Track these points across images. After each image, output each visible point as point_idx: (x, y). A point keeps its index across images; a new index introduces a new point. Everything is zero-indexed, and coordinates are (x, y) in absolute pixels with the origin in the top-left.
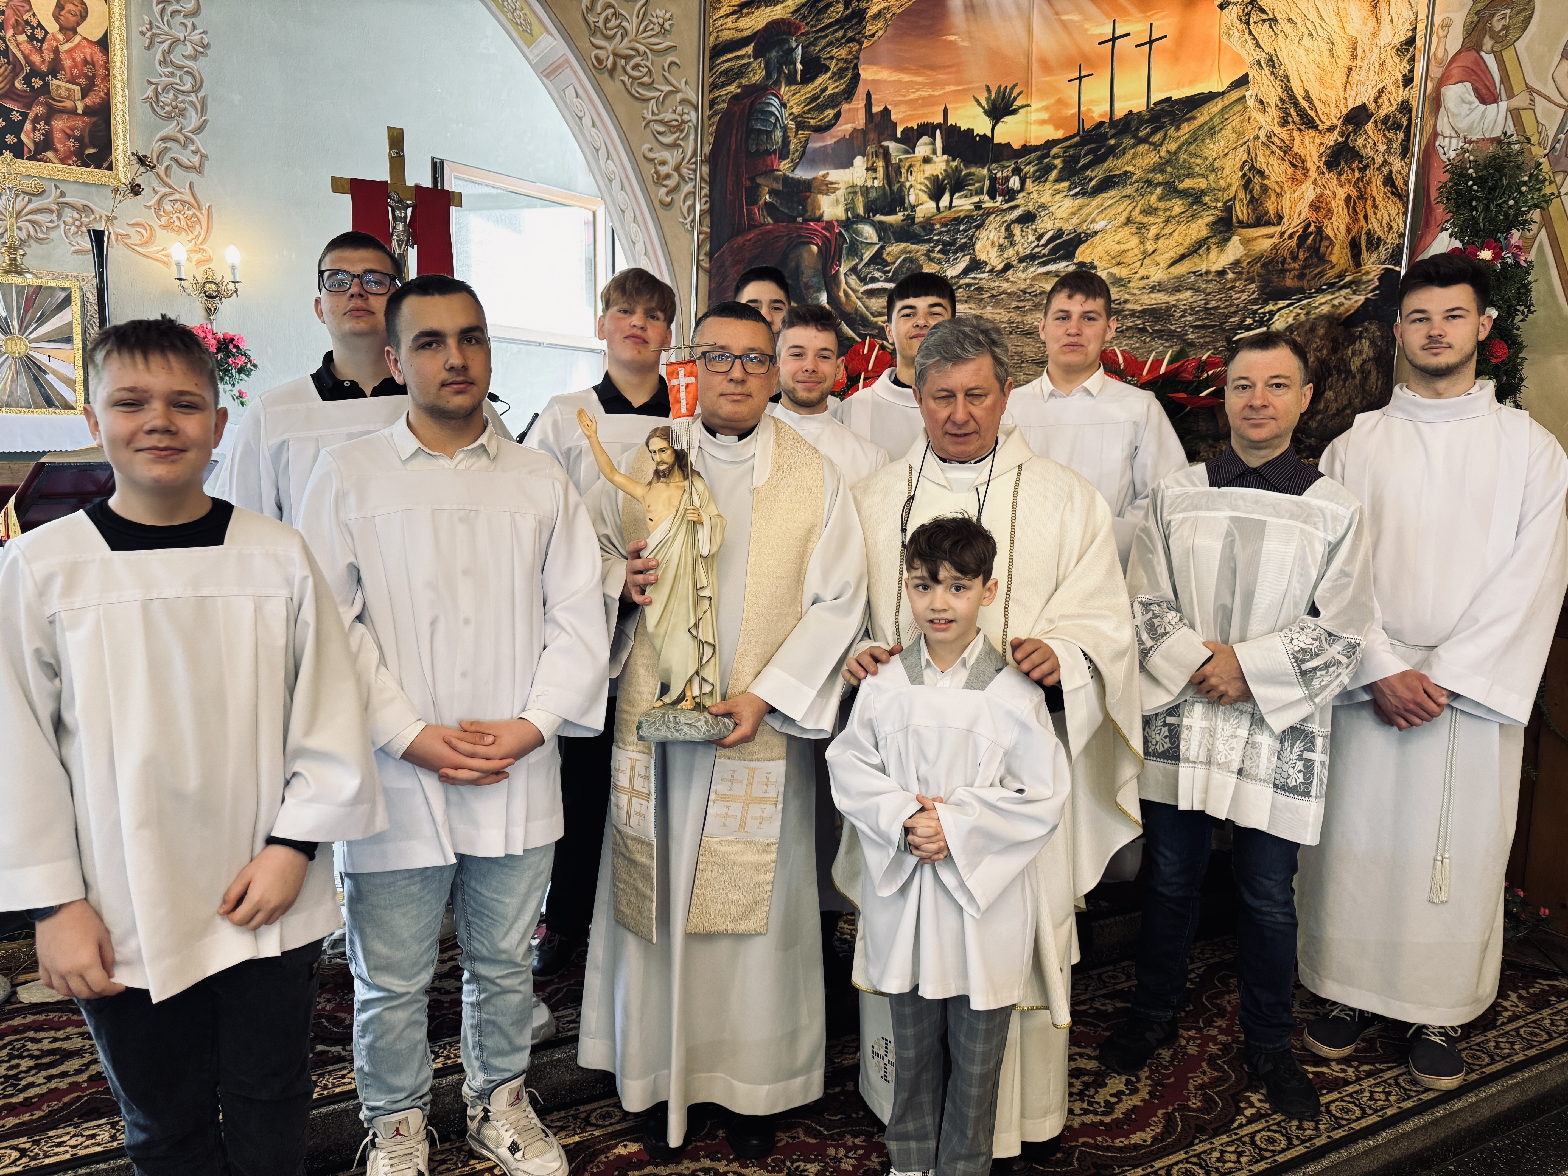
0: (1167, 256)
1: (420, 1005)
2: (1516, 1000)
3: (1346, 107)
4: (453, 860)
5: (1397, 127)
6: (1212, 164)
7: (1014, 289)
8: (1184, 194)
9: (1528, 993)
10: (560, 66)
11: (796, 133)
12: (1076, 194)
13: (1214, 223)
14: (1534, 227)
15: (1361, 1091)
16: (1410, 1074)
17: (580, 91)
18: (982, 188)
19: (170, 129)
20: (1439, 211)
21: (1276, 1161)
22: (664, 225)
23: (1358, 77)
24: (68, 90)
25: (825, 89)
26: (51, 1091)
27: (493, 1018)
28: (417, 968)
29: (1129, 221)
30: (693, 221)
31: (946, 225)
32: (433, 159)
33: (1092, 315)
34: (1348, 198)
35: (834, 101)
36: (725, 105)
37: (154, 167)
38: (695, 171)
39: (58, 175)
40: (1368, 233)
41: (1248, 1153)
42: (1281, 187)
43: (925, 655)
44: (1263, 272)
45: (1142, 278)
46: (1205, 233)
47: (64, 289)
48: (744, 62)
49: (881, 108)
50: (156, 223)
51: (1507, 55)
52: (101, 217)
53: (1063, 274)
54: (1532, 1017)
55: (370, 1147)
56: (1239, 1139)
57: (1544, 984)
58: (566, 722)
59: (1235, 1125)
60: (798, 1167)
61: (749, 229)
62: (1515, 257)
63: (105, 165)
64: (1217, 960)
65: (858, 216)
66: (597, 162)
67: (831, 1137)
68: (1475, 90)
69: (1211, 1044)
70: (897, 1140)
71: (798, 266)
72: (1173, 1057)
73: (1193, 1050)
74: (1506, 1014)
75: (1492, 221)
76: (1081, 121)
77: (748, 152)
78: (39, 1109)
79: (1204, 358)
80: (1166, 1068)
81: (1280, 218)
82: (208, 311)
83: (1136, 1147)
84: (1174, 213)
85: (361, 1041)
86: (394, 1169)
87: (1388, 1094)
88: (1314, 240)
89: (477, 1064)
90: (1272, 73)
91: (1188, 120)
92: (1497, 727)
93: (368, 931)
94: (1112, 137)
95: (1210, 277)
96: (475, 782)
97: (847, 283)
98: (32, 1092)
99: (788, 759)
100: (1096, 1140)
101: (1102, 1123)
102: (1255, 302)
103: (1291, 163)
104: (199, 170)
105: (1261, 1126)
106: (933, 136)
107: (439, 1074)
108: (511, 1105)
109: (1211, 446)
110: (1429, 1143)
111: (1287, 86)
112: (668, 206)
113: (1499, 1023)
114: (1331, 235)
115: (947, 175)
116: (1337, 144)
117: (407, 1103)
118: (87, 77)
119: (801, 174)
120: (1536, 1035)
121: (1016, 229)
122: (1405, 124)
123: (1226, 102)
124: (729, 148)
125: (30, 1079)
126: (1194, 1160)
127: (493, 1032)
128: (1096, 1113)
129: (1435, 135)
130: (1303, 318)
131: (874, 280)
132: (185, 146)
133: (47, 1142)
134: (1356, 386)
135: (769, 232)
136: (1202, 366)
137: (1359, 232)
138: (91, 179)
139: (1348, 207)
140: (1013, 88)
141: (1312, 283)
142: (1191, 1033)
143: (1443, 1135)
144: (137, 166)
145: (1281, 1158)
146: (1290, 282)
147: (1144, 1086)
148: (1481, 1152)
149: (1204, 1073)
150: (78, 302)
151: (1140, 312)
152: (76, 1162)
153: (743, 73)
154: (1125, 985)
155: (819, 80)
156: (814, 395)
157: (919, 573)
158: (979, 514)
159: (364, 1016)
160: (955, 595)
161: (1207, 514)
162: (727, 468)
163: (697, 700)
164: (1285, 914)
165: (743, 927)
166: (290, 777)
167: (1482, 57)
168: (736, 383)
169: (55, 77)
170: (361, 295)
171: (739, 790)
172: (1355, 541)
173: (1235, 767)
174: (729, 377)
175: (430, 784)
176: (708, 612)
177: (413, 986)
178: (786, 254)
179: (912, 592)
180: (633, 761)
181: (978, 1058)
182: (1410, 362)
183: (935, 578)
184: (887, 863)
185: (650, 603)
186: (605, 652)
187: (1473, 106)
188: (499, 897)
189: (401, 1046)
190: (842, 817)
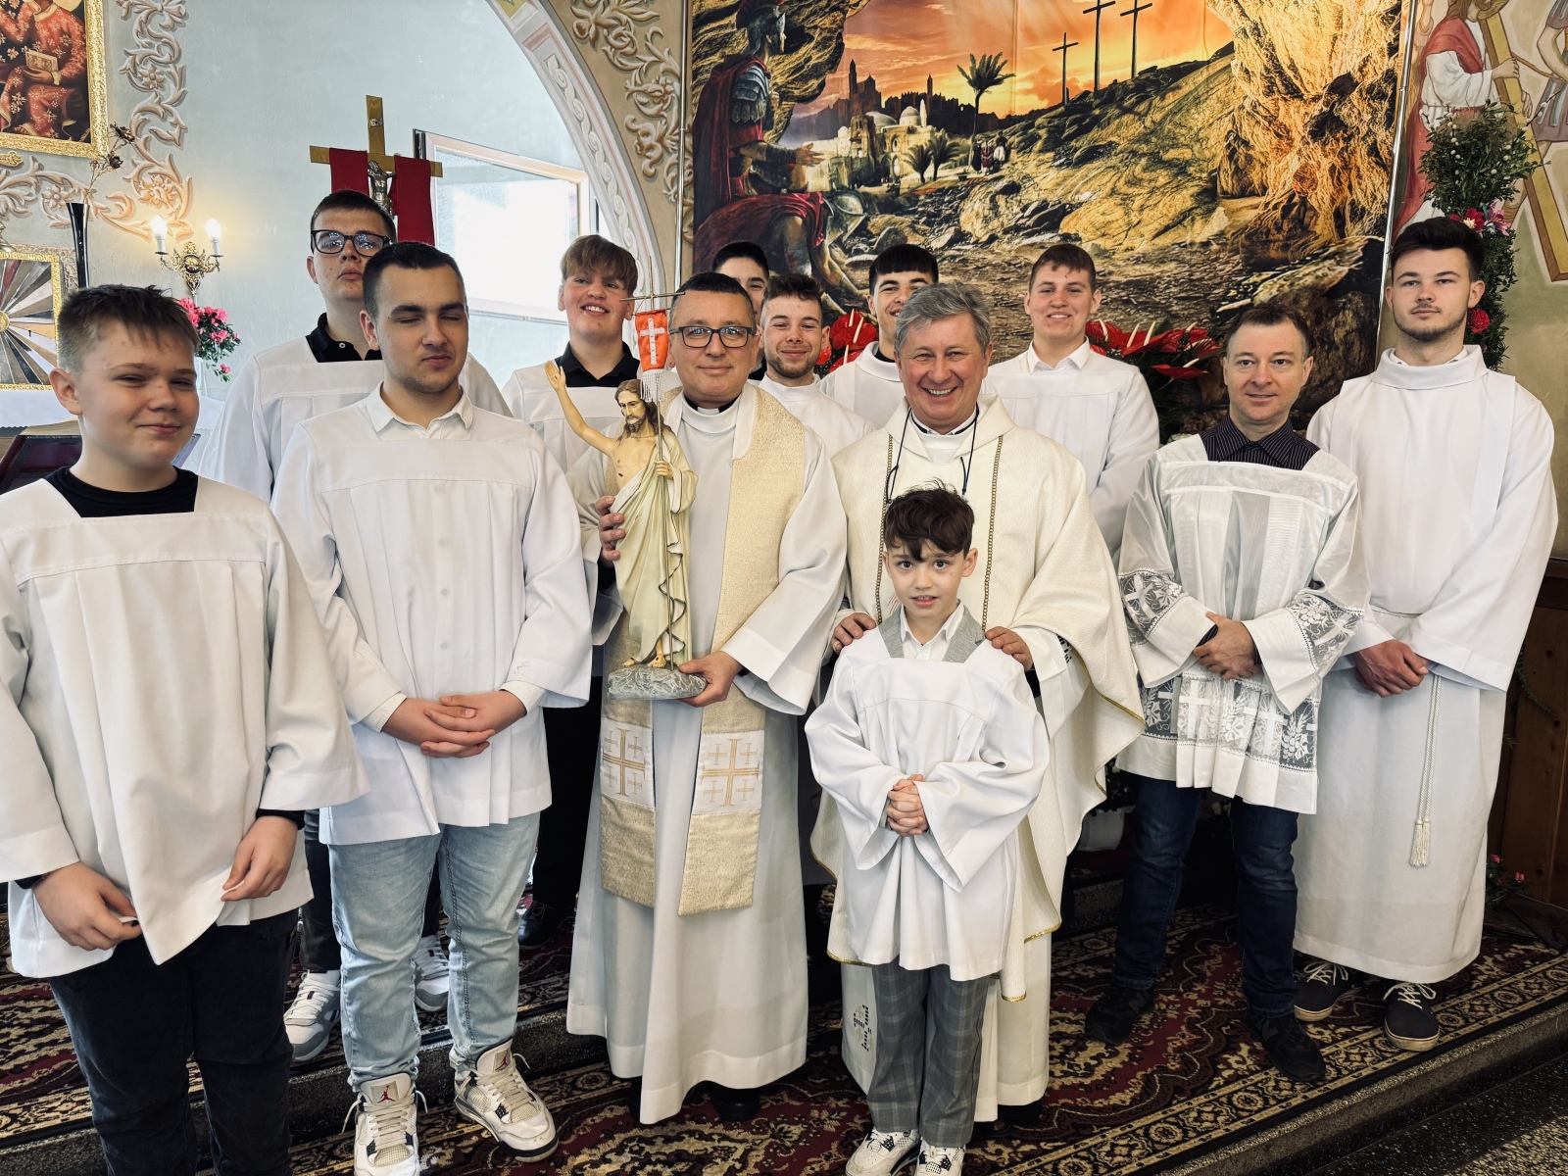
0: (1151, 227)
1: (407, 972)
2: (1491, 964)
3: (1331, 76)
4: (437, 831)
5: (1382, 96)
6: (1197, 134)
7: (999, 261)
8: (1169, 164)
9: (1504, 957)
10: (541, 36)
11: (780, 104)
12: (1061, 165)
13: (1199, 194)
14: (1515, 196)
15: (1337, 1053)
16: (1386, 1036)
17: (562, 61)
18: (967, 159)
19: (149, 100)
20: (1423, 181)
21: (1252, 1120)
22: (648, 197)
23: (1343, 46)
24: (44, 60)
25: (809, 59)
26: (41, 1058)
27: (480, 985)
28: (403, 937)
29: (1113, 192)
30: (677, 192)
31: (930, 196)
32: (415, 131)
33: (1077, 287)
34: (1333, 169)
35: (818, 71)
36: (709, 75)
37: (132, 140)
38: (678, 142)
39: (37, 148)
40: (1353, 203)
41: (1225, 1113)
42: (1266, 158)
43: (905, 627)
44: (1247, 243)
45: (1127, 250)
46: (1189, 204)
47: (43, 263)
48: (727, 31)
49: (865, 78)
50: (135, 196)
51: (1492, 23)
52: (79, 190)
53: (1049, 246)
54: (1508, 981)
55: (358, 1111)
56: (1217, 1100)
57: (1519, 948)
58: (549, 693)
59: (1213, 1086)
60: (782, 1128)
61: (733, 201)
62: (1497, 226)
63: (83, 138)
64: (1197, 927)
65: (843, 187)
66: (580, 132)
67: (815, 1100)
68: (1460, 59)
69: (1190, 1009)
70: (879, 1102)
71: (782, 238)
72: (1152, 1021)
73: (1172, 1014)
74: (1481, 978)
75: (1475, 190)
76: (1066, 91)
77: (732, 123)
78: (30, 1075)
79: (1189, 329)
80: (1146, 1031)
81: (1265, 189)
82: (189, 285)
83: (1115, 1107)
84: (1158, 184)
85: (349, 1008)
86: (382, 1133)
87: (1364, 1055)
88: (1298, 211)
89: (464, 1030)
90: (1258, 41)
91: (1173, 89)
92: (1477, 694)
93: (354, 900)
94: (1097, 106)
95: (1195, 249)
96: (457, 755)
97: (831, 255)
98: (21, 1060)
99: (765, 729)
100: (1075, 1101)
101: (1081, 1085)
102: (1239, 273)
103: (1275, 133)
104: (178, 142)
105: (1238, 1087)
106: (918, 107)
107: (425, 1040)
108: (498, 1069)
109: (1195, 418)
110: (1403, 1102)
111: (1272, 55)
112: (651, 177)
113: (1474, 986)
114: (1316, 205)
115: (932, 146)
116: (1322, 113)
117: (395, 1068)
118: (63, 48)
119: (786, 145)
120: (1511, 998)
121: (1001, 200)
122: (1390, 93)
123: (1211, 72)
124: (713, 119)
125: (20, 1047)
126: (1172, 1120)
127: (480, 999)
128: (1076, 1075)
129: (1420, 104)
130: (1286, 289)
131: (859, 252)
132: (164, 119)
133: (37, 1108)
134: (1339, 357)
135: (753, 203)
136: (1186, 338)
137: (1343, 203)
138: (69, 152)
139: (1332, 177)
140: (997, 57)
141: (1296, 254)
142: (1171, 998)
143: (1417, 1095)
144: (116, 138)
145: (1257, 1118)
146: (1274, 253)
147: (1124, 1050)
148: (1455, 1112)
149: (1183, 1036)
150: (58, 276)
151: (1125, 283)
152: (66, 1127)
153: (726, 43)
154: (1107, 951)
155: (803, 50)
156: (799, 365)
157: (900, 551)
158: (964, 490)
159: (351, 984)
160: (937, 571)
161: (1210, 489)
162: (708, 440)
163: (668, 658)
164: (1286, 882)
165: (730, 902)
166: (272, 749)
167: (1467, 25)
168: (715, 357)
169: (31, 47)
170: (354, 258)
171: (724, 764)
172: (1351, 514)
173: (1243, 745)
174: (707, 351)
175: (412, 757)
176: (679, 570)
177: (398, 955)
178: (769, 229)
179: (894, 569)
180: (624, 732)
181: (962, 1023)
182: (1399, 326)
183: (917, 556)
184: (867, 838)
185: (618, 558)
186: (586, 622)
187: (1458, 75)
188: (484, 867)
189: (389, 1012)
190: (821, 788)
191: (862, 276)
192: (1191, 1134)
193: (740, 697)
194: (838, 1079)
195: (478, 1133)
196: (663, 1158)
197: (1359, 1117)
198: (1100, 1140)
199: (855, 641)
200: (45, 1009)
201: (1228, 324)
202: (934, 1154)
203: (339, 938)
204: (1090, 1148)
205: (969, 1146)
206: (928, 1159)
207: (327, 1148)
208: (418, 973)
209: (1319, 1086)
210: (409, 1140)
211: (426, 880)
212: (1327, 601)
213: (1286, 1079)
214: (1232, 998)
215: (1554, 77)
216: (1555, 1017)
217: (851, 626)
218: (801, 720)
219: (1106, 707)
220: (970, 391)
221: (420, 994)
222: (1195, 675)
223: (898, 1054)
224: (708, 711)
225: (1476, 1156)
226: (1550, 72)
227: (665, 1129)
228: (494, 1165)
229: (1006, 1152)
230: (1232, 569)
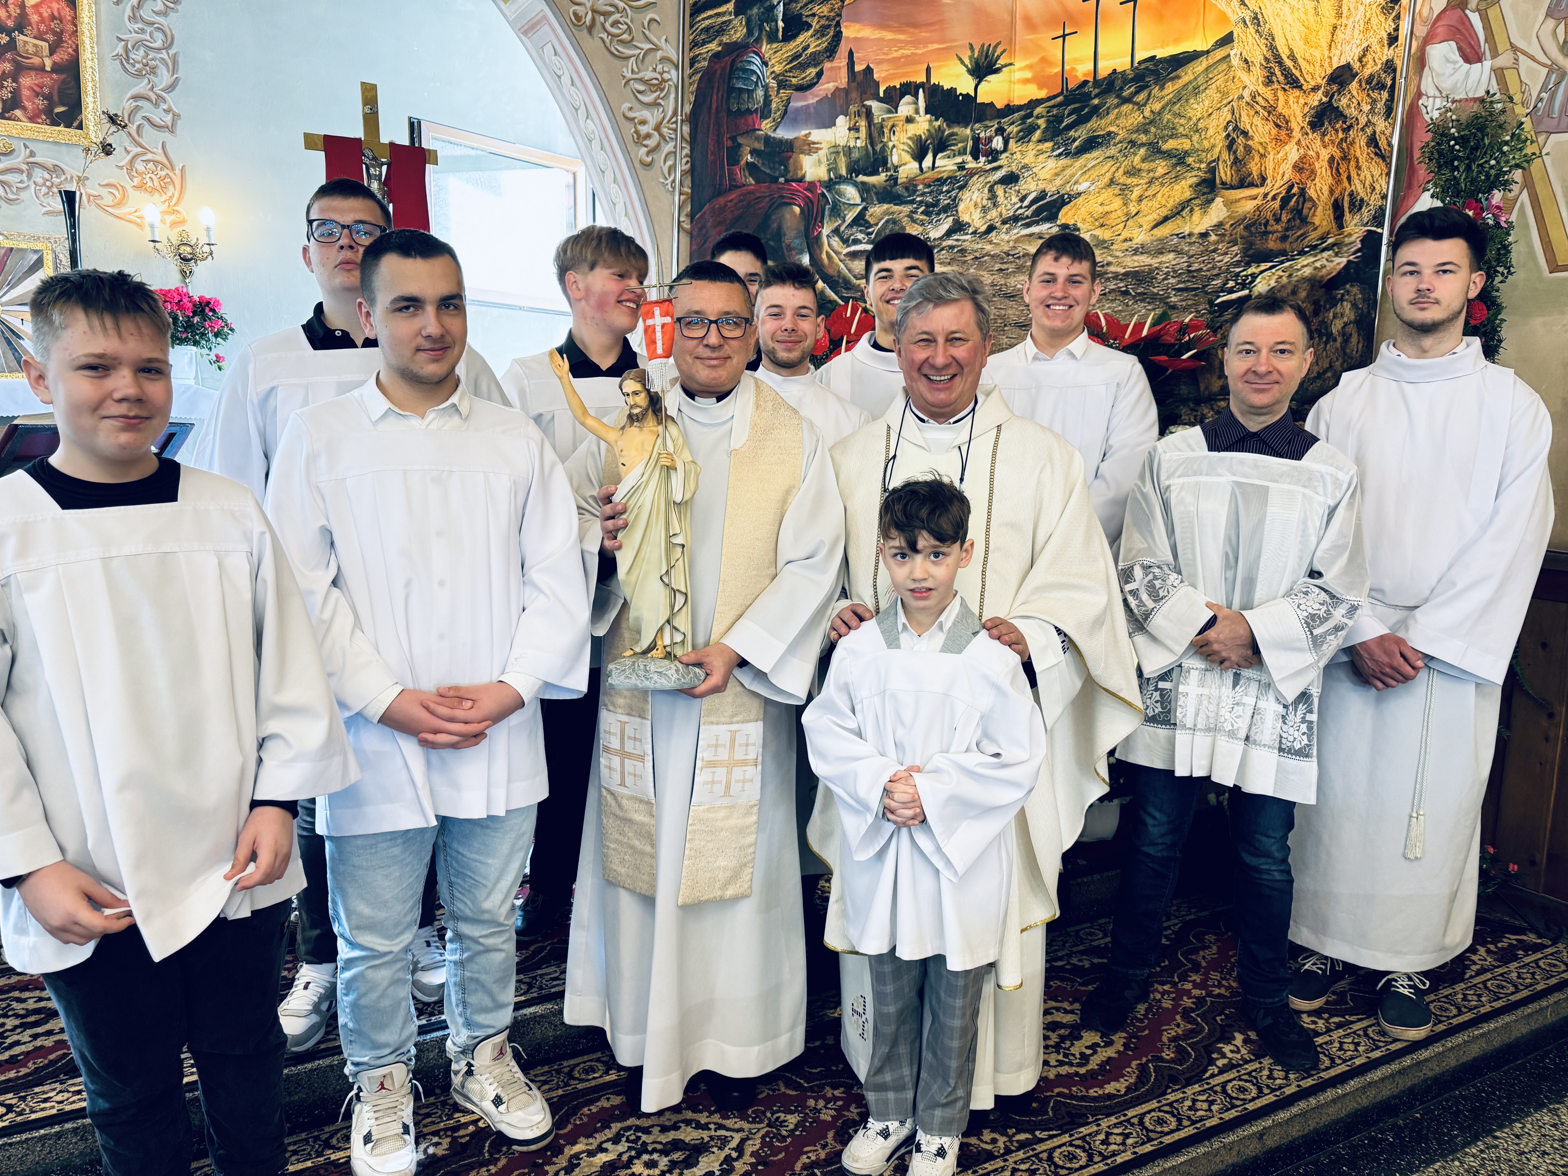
0: (1150, 218)
1: (404, 963)
2: (1484, 954)
3: (1331, 66)
4: (434, 823)
5: (1381, 86)
6: (1196, 125)
7: (997, 251)
8: (1167, 155)
9: (1496, 947)
10: (538, 23)
11: (778, 92)
12: (1060, 155)
13: (1198, 185)
14: (1514, 187)
15: (1331, 1042)
16: (1379, 1025)
17: (559, 49)
18: (965, 149)
19: (141, 87)
20: (1422, 172)
21: (1246, 1109)
22: (645, 186)
23: (1343, 36)
24: (35, 46)
25: (806, 48)
26: (37, 1049)
27: (476, 975)
28: (400, 928)
29: (1112, 182)
30: (674, 181)
31: (929, 186)
32: (410, 118)
33: (1078, 278)
34: (1332, 159)
35: (815, 60)
36: (706, 63)
37: (125, 127)
38: (675, 130)
39: (28, 134)
40: (1351, 194)
41: (1219, 1101)
42: (1265, 148)
43: (902, 618)
44: (1245, 234)
45: (1125, 240)
46: (1188, 194)
47: (36, 251)
48: (725, 19)
49: (864, 67)
50: (128, 184)
51: (1492, 13)
52: (72, 177)
53: (1047, 236)
54: (1500, 971)
55: (355, 1100)
56: (1211, 1089)
57: (1512, 938)
58: (547, 685)
59: (1207, 1075)
60: (778, 1118)
61: (730, 190)
62: (1496, 217)
63: (75, 124)
64: (1192, 917)
65: (841, 176)
66: (576, 120)
67: (811, 1089)
68: (1460, 49)
69: (1185, 998)
70: (875, 1091)
71: (780, 228)
72: (1147, 1011)
73: (1167, 1004)
74: (1474, 968)
75: (1473, 181)
76: (1064, 80)
77: (729, 111)
78: (25, 1066)
79: (1187, 320)
80: (1141, 1021)
81: (1264, 179)
82: (183, 273)
83: (1110, 1096)
84: (1157, 174)
85: (345, 998)
86: (379, 1122)
87: (1357, 1044)
88: (1297, 202)
89: (460, 1020)
90: (1257, 31)
91: (1172, 79)
92: (1473, 686)
93: (350, 890)
94: (1096, 96)
95: (1193, 239)
96: (455, 746)
97: (829, 245)
98: (17, 1050)
99: (764, 720)
100: (1070, 1090)
101: (1077, 1074)
102: (1237, 264)
103: (1275, 123)
104: (171, 129)
105: (1232, 1076)
106: (916, 95)
107: (422, 1031)
108: (495, 1059)
109: (1192, 410)
110: (1396, 1091)
111: (1271, 45)
112: (649, 165)
113: (1467, 976)
114: (1314, 196)
115: (930, 135)
116: (1321, 104)
117: (392, 1058)
118: (54, 33)
119: (783, 134)
120: (1503, 987)
121: (1000, 190)
122: (1389, 83)
123: (1211, 61)
124: (710, 108)
125: (15, 1038)
126: (1167, 1108)
127: (476, 990)
128: (1071, 1064)
129: (1419, 95)
130: (1285, 280)
131: (857, 242)
132: (156, 105)
133: (33, 1098)
134: (1337, 349)
135: (751, 193)
136: (1184, 329)
137: (1342, 194)
138: (60, 139)
139: (1331, 168)
140: (996, 46)
141: (1295, 246)
142: (1166, 987)
143: (1409, 1084)
144: (108, 125)
145: (1251, 1107)
146: (1272, 244)
147: (1119, 1039)
148: (1447, 1100)
149: (1178, 1026)
150: (51, 264)
151: (1124, 274)
152: (62, 1117)
153: (724, 30)
154: (1102, 941)
155: (800, 38)
156: (794, 355)
157: (897, 543)
158: (962, 480)
159: (347, 975)
160: (933, 562)
161: (1209, 479)
162: (705, 430)
163: (668, 649)
164: (1282, 871)
165: (730, 892)
166: (263, 739)
167: (1466, 16)
168: (713, 348)
169: (22, 32)
170: (351, 247)
171: (723, 755)
172: (1351, 504)
173: (1243, 735)
174: (705, 342)
175: (409, 748)
176: (681, 560)
177: (396, 946)
178: (767, 217)
179: (891, 561)
180: (623, 724)
181: (958, 1012)
182: (1398, 316)
183: (913, 547)
184: (864, 828)
185: (620, 547)
186: (584, 611)
187: (1457, 66)
188: (481, 858)
189: (385, 1003)
190: (817, 779)
191: (859, 266)
192: (1186, 1123)
193: (739, 689)
194: (834, 1068)
195: (475, 1122)
196: (659, 1147)
197: (1352, 1106)
198: (1095, 1128)
199: (852, 632)
200: (41, 999)
201: (1227, 315)
202: (929, 1142)
203: (336, 929)
204: (1085, 1136)
205: (964, 1135)
206: (923, 1148)
207: (324, 1137)
208: (415, 964)
209: (1313, 1075)
210: (406, 1129)
211: (423, 872)
212: (1326, 591)
213: (1280, 1068)
214: (1227, 988)
215: (1553, 68)
216: (1547, 1007)
217: (848, 616)
218: (799, 710)
219: (1104, 698)
220: (970, 380)
221: (416, 984)
222: (1195, 664)
223: (894, 1044)
224: (708, 702)
225: (1468, 1144)
226: (1550, 63)
227: (662, 1118)
228: (491, 1154)
229: (1002, 1140)
230: (1231, 560)
